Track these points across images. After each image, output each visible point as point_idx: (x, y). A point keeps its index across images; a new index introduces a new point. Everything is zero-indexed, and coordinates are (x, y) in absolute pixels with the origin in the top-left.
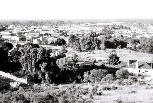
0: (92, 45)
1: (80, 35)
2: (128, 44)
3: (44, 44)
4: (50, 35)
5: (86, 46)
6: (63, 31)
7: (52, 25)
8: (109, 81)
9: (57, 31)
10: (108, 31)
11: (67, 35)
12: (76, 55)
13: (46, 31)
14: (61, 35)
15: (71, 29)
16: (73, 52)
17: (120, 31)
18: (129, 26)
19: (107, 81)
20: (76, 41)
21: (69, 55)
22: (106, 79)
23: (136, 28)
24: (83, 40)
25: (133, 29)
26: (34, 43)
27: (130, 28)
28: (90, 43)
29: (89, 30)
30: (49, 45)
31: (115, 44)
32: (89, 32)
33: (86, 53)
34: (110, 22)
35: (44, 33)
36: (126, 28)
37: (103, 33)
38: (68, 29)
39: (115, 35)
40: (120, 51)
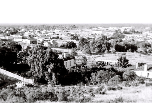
0: (102, 48)
1: (91, 39)
2: (139, 48)
3: (54, 47)
4: (61, 39)
5: (96, 49)
6: (75, 35)
7: (64, 29)
8: (116, 82)
9: (69, 35)
10: (119, 35)
11: (78, 38)
12: (85, 58)
13: (58, 34)
14: (72, 39)
15: (82, 33)
16: (83, 55)
17: (132, 35)
18: (141, 31)
19: (114, 82)
20: (86, 44)
21: (79, 58)
22: (112, 80)
23: (148, 33)
24: (93, 43)
25: (144, 33)
26: (44, 46)
27: (142, 33)
28: (100, 46)
29: (100, 34)
30: (59, 48)
31: (126, 48)
32: (100, 36)
33: (95, 57)
34: (121, 27)
35: (55, 36)
36: (138, 32)
37: (114, 37)
38: (80, 33)
39: (126, 39)
40: (130, 54)
